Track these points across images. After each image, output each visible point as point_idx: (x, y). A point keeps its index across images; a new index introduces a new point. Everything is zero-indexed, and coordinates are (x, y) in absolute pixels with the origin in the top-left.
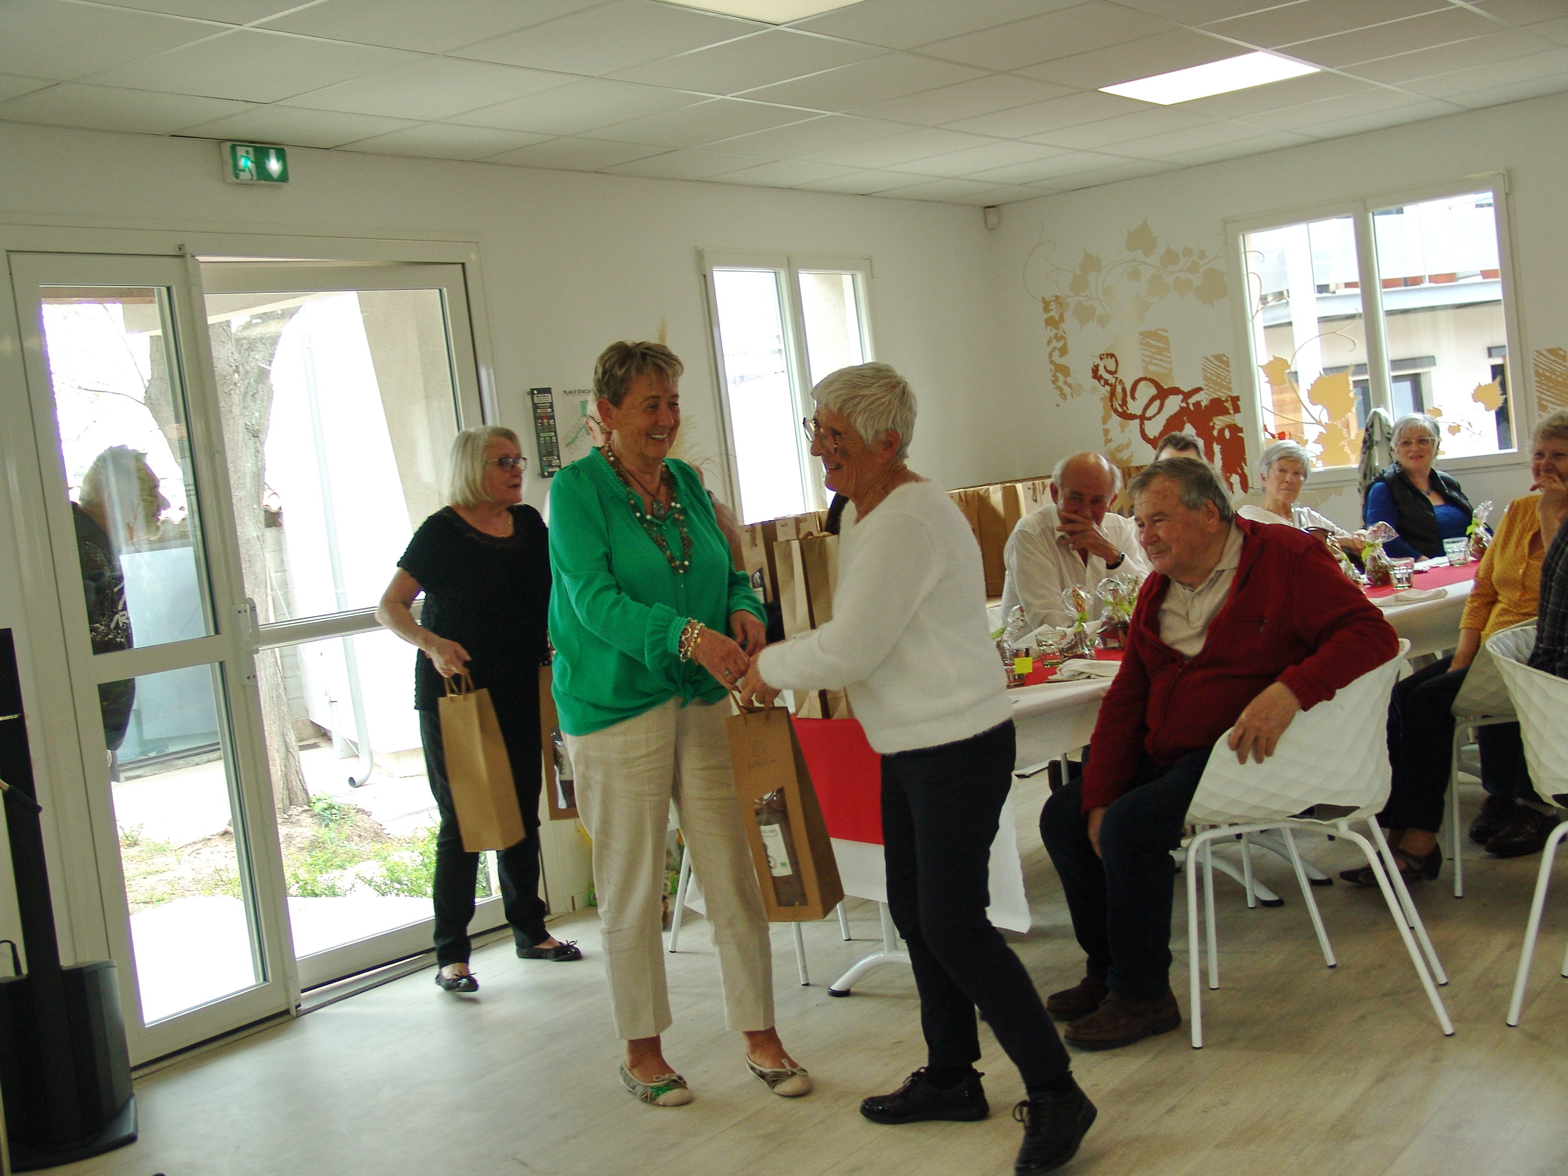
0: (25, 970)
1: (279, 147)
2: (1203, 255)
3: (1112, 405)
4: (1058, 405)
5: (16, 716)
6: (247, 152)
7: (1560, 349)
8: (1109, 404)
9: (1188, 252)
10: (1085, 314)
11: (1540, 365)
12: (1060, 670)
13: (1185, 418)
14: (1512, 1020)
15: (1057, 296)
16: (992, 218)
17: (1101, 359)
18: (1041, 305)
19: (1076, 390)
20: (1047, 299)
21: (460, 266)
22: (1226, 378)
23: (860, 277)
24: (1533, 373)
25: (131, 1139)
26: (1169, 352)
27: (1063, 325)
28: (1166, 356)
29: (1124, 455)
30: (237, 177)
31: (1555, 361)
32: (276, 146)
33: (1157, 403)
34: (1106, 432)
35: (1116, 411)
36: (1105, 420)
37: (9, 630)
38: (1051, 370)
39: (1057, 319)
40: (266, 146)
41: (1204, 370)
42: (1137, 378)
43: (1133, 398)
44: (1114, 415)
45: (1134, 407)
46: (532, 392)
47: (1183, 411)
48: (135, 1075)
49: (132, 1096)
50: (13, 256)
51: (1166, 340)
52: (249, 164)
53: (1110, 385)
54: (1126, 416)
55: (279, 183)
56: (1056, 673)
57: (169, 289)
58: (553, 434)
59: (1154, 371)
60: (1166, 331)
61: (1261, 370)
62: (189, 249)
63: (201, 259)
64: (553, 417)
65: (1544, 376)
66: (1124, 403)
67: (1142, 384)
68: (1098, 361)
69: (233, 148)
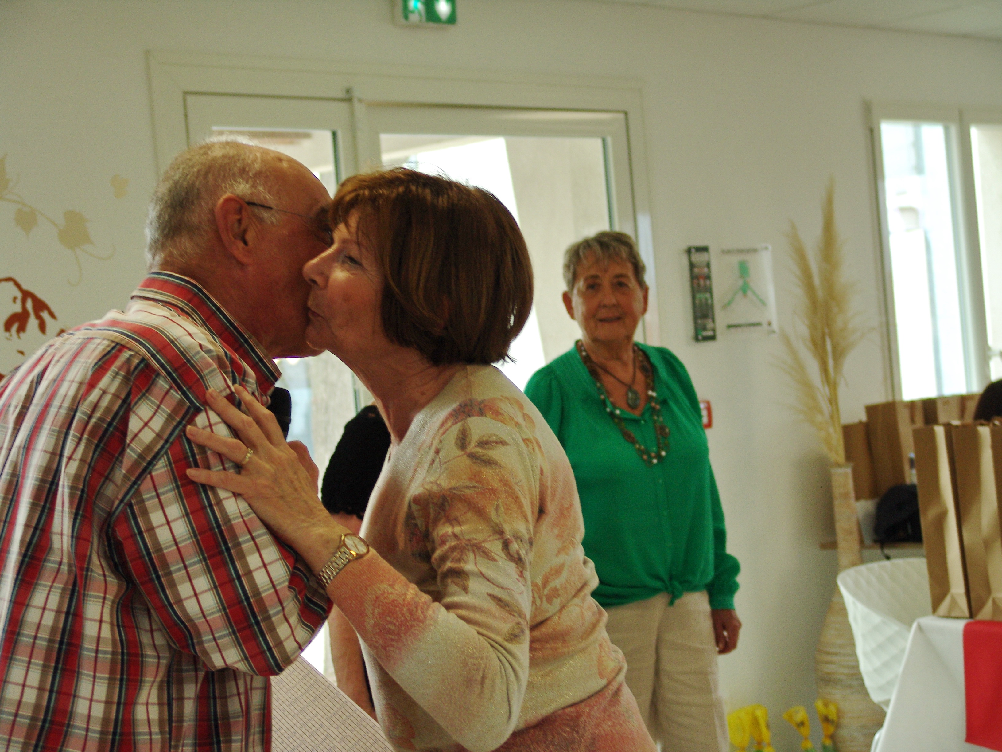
21: (621, 116)
30: (406, 17)
46: (689, 251)
50: (189, 98)
52: (419, 5)
55: (448, 26)
57: (334, 134)
58: (708, 295)
62: (356, 93)
64: (708, 277)
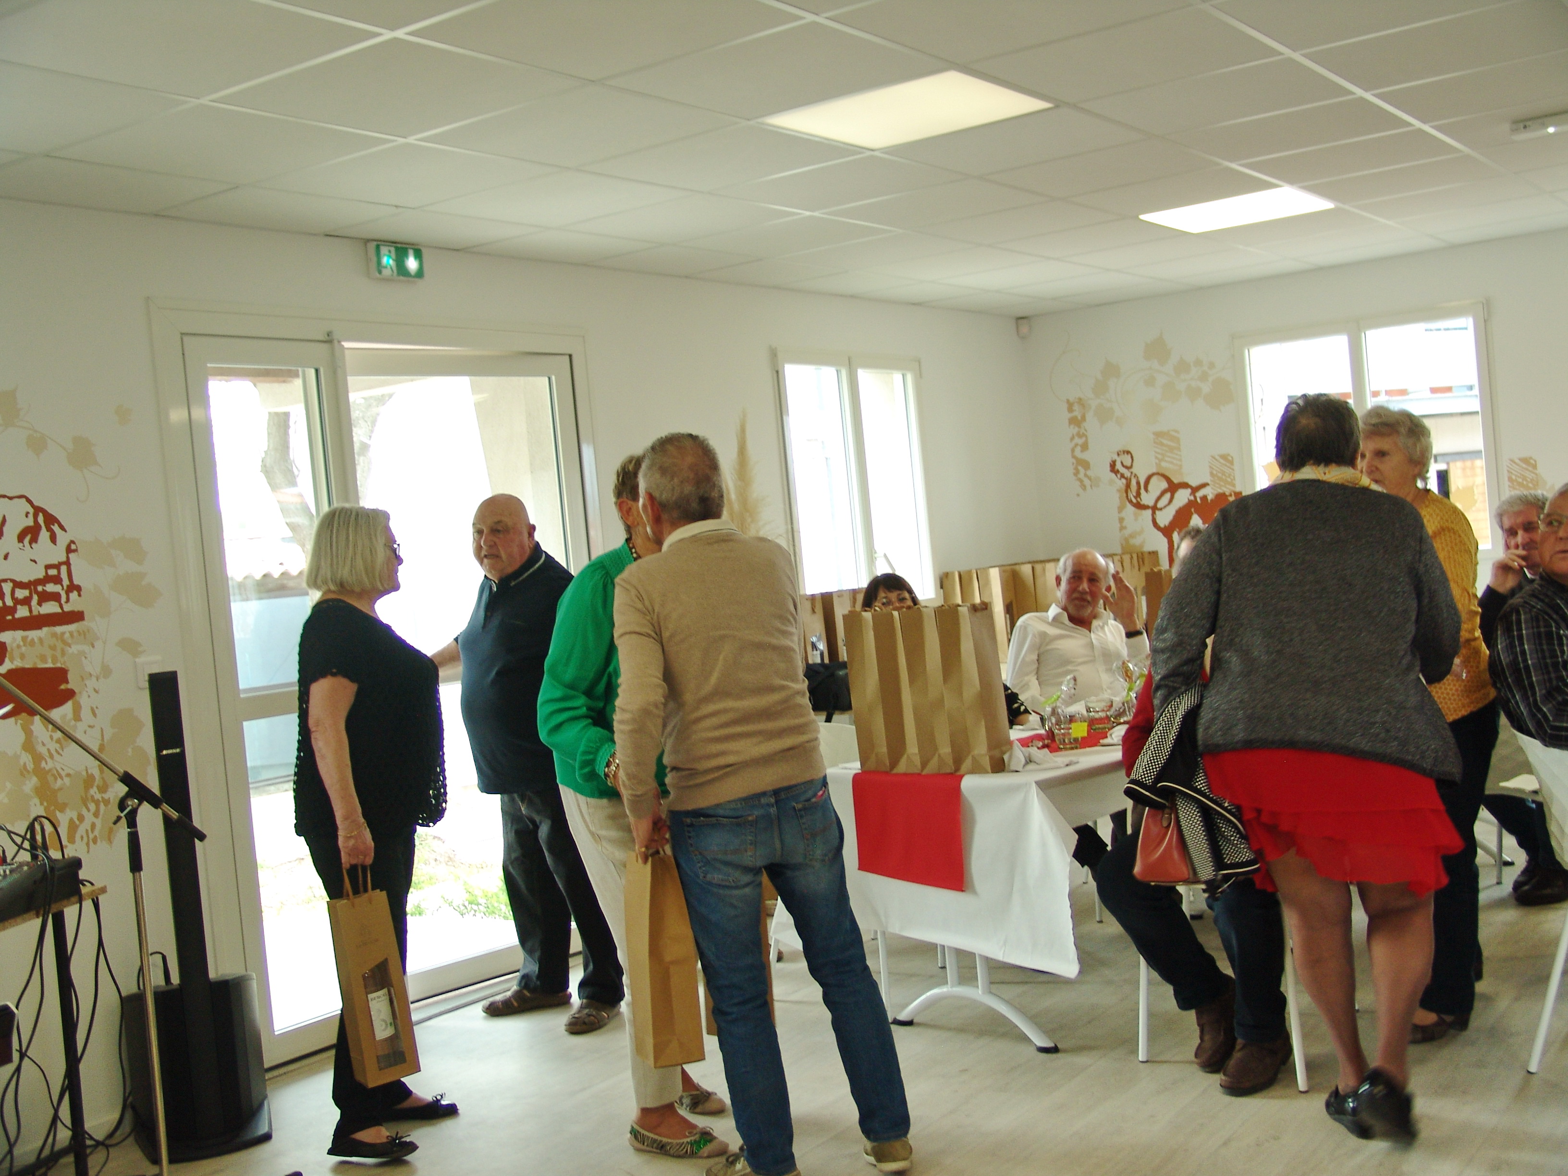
0: (175, 979)
1: (416, 247)
2: (1212, 365)
3: (1127, 496)
4: (1078, 495)
5: (178, 750)
6: (390, 251)
7: (1531, 458)
8: (1125, 495)
9: (1198, 363)
10: (1105, 415)
11: (1513, 472)
12: (1111, 735)
13: (1193, 510)
14: (1533, 1068)
15: (1080, 399)
16: (1024, 329)
17: (1118, 455)
18: (1065, 406)
19: (1095, 482)
20: (1071, 400)
21: (568, 357)
22: (1230, 475)
23: (909, 377)
24: (1506, 479)
25: (267, 1137)
26: (1179, 449)
27: (1085, 425)
28: (1177, 454)
29: (1137, 541)
30: (380, 272)
31: (1527, 469)
32: (413, 247)
33: (1168, 496)
34: (1121, 520)
35: (1131, 502)
36: (1121, 509)
37: (175, 673)
38: (1073, 464)
39: (1079, 418)
40: (408, 246)
41: (1210, 467)
42: (1150, 472)
43: (1146, 490)
44: (1129, 506)
45: (1148, 499)
47: (1191, 504)
48: (268, 1076)
49: (266, 1097)
50: (186, 338)
51: (1177, 440)
52: (391, 262)
53: (1126, 479)
54: (1140, 506)
55: (416, 280)
56: (1107, 737)
57: (317, 371)
59: (1167, 467)
60: (1177, 431)
61: (1262, 470)
62: (336, 336)
63: (346, 345)
65: (1516, 480)
66: (1138, 494)
67: (1154, 480)
68: (1115, 457)
69: (378, 247)
